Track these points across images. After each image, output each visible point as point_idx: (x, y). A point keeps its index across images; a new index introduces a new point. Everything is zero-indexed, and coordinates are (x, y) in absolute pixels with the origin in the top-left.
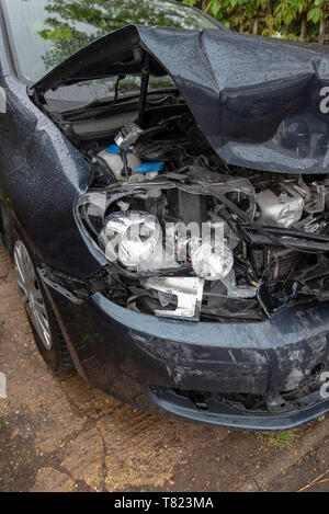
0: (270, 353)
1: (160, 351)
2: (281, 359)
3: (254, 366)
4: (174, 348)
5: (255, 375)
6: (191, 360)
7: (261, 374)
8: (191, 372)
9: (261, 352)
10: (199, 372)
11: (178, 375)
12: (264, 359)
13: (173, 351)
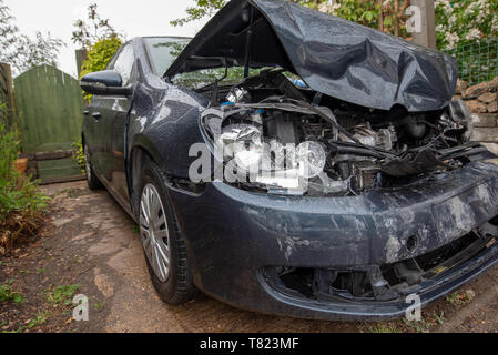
0: (368, 219)
1: (271, 223)
2: (378, 225)
3: (355, 232)
4: (283, 217)
5: (357, 243)
6: (299, 229)
7: (362, 241)
8: (300, 243)
9: (359, 217)
10: (307, 242)
11: (289, 248)
12: (363, 225)
13: (282, 220)
